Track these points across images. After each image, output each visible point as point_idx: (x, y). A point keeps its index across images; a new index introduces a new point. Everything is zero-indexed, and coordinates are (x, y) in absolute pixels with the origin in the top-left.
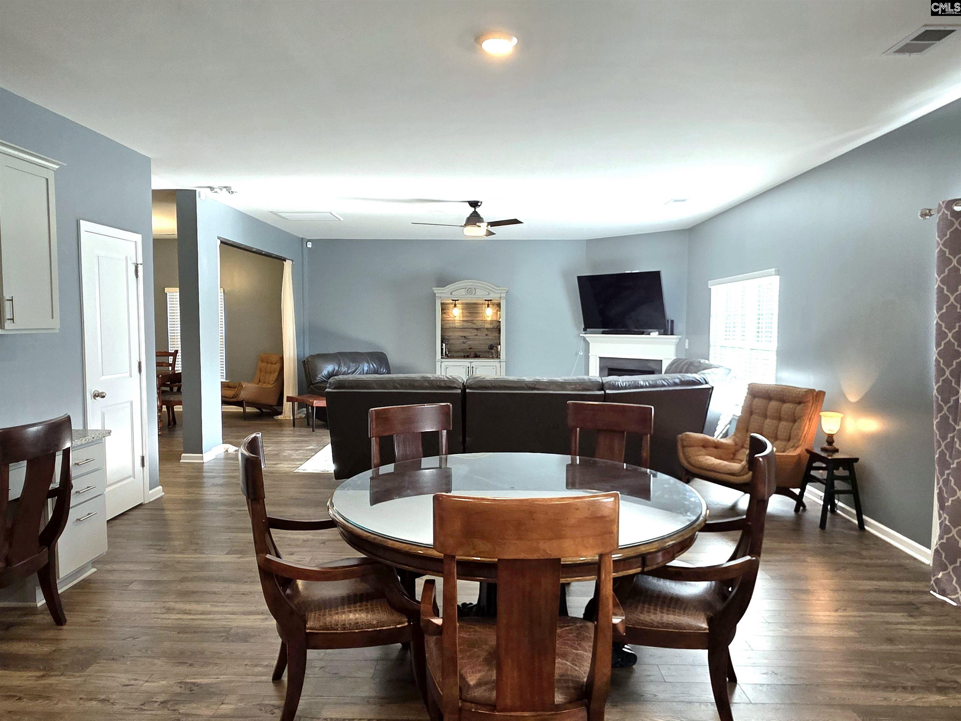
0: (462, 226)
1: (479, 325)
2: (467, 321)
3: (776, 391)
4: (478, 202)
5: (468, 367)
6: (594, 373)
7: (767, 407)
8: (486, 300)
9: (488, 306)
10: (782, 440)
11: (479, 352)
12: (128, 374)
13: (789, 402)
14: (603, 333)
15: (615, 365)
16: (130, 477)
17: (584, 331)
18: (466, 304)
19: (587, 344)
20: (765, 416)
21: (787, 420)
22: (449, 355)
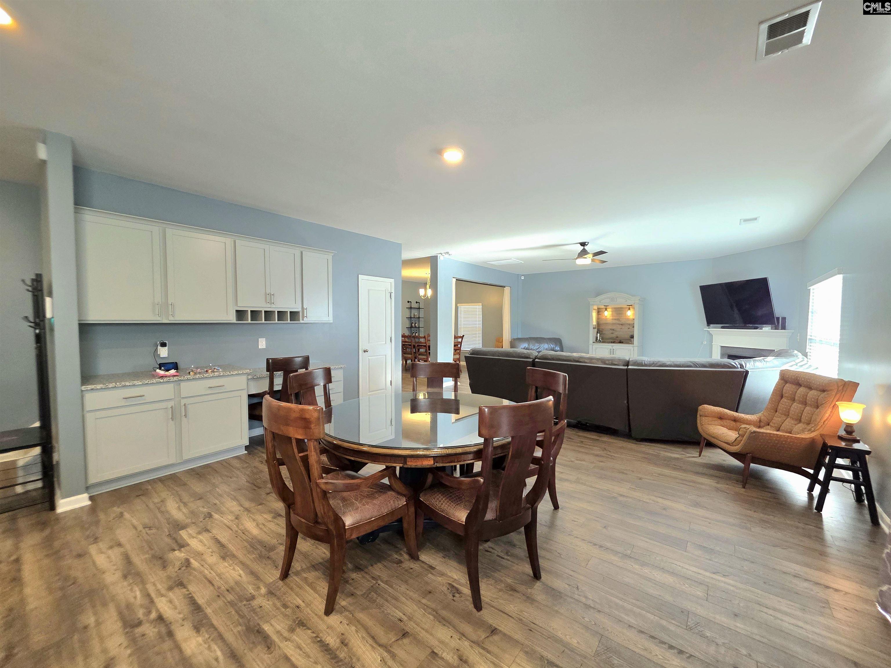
0: (575, 259)
1: (623, 321)
2: (615, 319)
3: (804, 378)
4: (586, 242)
5: (611, 349)
6: (716, 357)
7: (796, 392)
8: (628, 305)
9: (629, 309)
10: (804, 423)
11: (624, 339)
12: (384, 342)
13: (814, 389)
14: (722, 328)
15: (733, 353)
16: (384, 389)
17: (707, 326)
18: (615, 308)
19: (711, 335)
20: (794, 400)
21: (811, 406)
22: (602, 341)
